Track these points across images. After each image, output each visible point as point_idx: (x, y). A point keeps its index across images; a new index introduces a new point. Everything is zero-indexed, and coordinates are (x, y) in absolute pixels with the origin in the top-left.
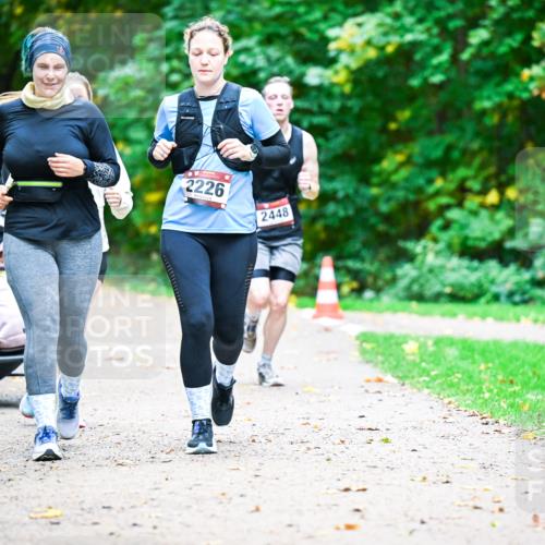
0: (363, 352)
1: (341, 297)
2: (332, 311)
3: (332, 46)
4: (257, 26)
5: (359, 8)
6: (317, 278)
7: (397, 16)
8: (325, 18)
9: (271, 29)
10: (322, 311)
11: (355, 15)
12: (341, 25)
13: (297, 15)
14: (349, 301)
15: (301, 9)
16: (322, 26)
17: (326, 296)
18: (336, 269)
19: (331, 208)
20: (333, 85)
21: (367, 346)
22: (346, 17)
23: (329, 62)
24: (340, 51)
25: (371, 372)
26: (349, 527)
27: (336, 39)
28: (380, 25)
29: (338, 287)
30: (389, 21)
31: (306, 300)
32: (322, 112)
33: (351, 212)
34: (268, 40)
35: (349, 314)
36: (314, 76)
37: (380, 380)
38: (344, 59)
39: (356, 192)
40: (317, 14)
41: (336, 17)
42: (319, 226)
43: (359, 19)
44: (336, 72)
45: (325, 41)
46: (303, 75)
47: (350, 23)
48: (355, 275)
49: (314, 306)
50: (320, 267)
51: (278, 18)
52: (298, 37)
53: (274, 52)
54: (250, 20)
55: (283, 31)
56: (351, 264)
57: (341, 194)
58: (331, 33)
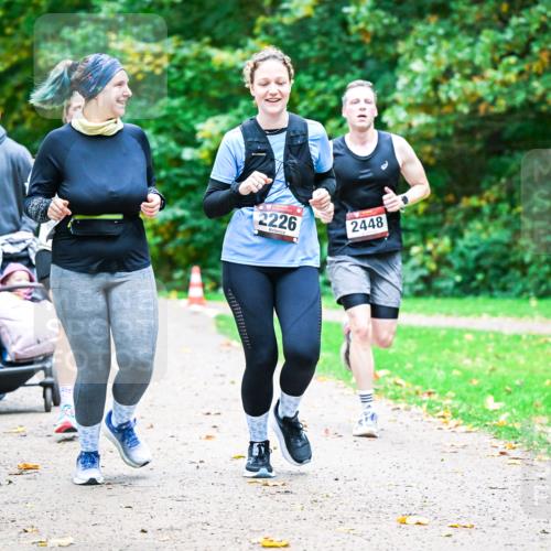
0: (218, 326)
1: (205, 292)
2: (198, 301)
3: (199, 136)
4: (152, 123)
5: (216, 111)
6: (189, 281)
7: (240, 117)
8: (195, 117)
9: (161, 124)
10: (194, 301)
11: (213, 115)
12: (204, 121)
13: (176, 116)
14: (210, 295)
15: (180, 112)
16: (193, 122)
17: (196, 292)
18: (202, 274)
19: (199, 237)
20: (199, 160)
21: (222, 323)
22: (207, 117)
23: (197, 145)
24: (204, 138)
25: (223, 339)
26: (208, 437)
27: (202, 130)
28: (229, 122)
29: (203, 285)
30: (234, 119)
31: (183, 294)
32: (193, 176)
33: (210, 239)
34: (159, 131)
35: (210, 303)
36: (188, 154)
37: (229, 345)
38: (207, 144)
39: (215, 227)
40: (189, 115)
41: (201, 117)
42: (191, 247)
43: (217, 118)
44: (202, 152)
45: (194, 132)
46: (180, 154)
47: (211, 121)
48: (213, 278)
49: (187, 297)
50: (190, 273)
51: (165, 118)
52: (177, 129)
53: (162, 138)
54: (148, 120)
55: (169, 125)
56: (212, 272)
57: (205, 227)
58: (199, 126)
